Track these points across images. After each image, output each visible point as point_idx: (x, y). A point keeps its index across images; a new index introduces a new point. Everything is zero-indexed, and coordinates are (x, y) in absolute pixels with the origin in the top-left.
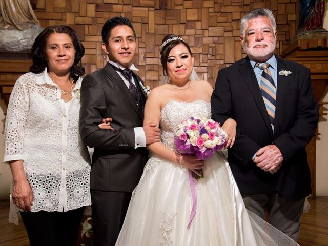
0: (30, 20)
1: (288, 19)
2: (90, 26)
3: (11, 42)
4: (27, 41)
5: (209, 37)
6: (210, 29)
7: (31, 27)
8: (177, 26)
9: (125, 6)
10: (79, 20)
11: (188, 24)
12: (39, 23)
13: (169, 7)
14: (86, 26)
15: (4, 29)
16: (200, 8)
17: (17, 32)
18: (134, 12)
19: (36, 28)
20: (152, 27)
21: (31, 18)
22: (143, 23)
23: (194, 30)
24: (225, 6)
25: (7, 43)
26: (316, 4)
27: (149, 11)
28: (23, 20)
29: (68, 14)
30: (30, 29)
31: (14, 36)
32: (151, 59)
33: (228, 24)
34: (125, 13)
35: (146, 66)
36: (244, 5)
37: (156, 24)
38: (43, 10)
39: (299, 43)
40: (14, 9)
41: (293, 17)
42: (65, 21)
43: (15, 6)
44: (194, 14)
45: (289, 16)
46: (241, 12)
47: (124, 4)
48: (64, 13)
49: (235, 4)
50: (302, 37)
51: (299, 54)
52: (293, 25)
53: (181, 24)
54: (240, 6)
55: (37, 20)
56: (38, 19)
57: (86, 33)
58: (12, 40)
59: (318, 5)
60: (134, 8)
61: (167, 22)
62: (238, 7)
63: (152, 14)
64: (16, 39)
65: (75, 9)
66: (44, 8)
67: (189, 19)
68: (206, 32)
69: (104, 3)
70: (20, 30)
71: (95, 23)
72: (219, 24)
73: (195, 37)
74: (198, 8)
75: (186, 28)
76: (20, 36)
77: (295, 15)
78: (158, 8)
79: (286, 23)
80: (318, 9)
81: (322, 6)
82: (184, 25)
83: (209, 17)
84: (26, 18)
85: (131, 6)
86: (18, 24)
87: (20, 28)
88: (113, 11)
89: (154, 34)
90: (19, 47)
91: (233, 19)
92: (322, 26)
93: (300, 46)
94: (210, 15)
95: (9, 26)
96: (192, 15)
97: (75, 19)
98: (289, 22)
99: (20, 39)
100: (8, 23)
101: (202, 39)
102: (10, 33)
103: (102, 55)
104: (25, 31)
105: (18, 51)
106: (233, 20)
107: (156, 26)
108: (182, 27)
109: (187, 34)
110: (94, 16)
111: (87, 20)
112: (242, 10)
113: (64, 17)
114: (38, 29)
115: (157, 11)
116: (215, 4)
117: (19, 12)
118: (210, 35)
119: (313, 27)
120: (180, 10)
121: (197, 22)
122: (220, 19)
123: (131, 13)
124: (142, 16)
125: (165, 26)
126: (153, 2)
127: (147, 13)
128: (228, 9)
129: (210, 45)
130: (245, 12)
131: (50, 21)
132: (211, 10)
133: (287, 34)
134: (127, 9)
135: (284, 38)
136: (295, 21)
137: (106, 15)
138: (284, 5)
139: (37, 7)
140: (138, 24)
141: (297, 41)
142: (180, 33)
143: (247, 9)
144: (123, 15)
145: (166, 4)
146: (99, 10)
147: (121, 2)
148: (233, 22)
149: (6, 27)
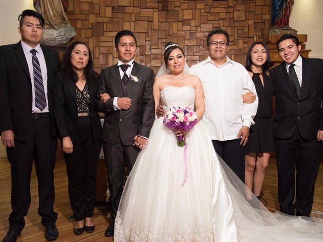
0: (63, 21)
1: (263, 19)
2: (108, 24)
3: (50, 38)
4: (62, 37)
5: (201, 32)
6: (202, 25)
7: (64, 26)
8: (176, 23)
9: (135, 8)
10: (100, 20)
11: (184, 22)
12: (69, 23)
13: (169, 9)
15: (44, 29)
16: (194, 9)
17: (54, 31)
18: (141, 13)
19: (67, 27)
20: (156, 24)
21: (63, 19)
22: (149, 21)
23: (189, 27)
24: (214, 7)
25: (46, 39)
26: (284, 7)
27: (153, 11)
28: (58, 22)
29: (90, 15)
30: (63, 28)
31: (52, 33)
32: (155, 50)
33: (216, 22)
34: (135, 14)
35: (152, 55)
36: (229, 7)
37: (159, 22)
38: (72, 13)
39: (270, 37)
40: (52, 13)
41: (268, 17)
42: (89, 20)
43: (53, 11)
44: (189, 14)
45: (264, 16)
46: (227, 13)
48: (88, 14)
49: (222, 6)
50: (273, 34)
51: (270, 46)
52: (267, 24)
53: (179, 21)
54: (226, 8)
55: (69, 21)
57: (105, 30)
58: (51, 37)
59: (285, 9)
60: (142, 10)
61: (168, 20)
62: (224, 8)
63: (156, 14)
64: (53, 36)
65: (96, 11)
66: (73, 11)
67: (185, 17)
68: (199, 28)
69: (119, 6)
70: (56, 29)
71: (112, 22)
72: (209, 22)
73: (190, 33)
74: (192, 9)
75: (183, 25)
76: (56, 34)
77: (268, 15)
78: (161, 9)
79: (261, 21)
80: (285, 12)
81: (289, 9)
83: (201, 16)
84: (60, 20)
85: (139, 8)
86: (55, 25)
87: (56, 27)
88: (126, 12)
89: (158, 30)
90: (55, 42)
91: (220, 18)
92: (288, 25)
93: (270, 40)
94: (202, 14)
95: (48, 26)
96: (187, 15)
97: (96, 19)
98: (263, 21)
99: (56, 36)
101: (196, 34)
102: (49, 32)
104: (59, 30)
105: (55, 45)
106: (220, 19)
108: (180, 24)
109: (183, 29)
110: (111, 16)
111: (106, 20)
112: (227, 11)
113: (88, 18)
114: (69, 27)
115: (160, 12)
118: (202, 30)
119: (281, 26)
120: (178, 10)
121: (191, 20)
122: (210, 18)
123: (140, 13)
124: (149, 15)
125: (167, 23)
126: (157, 4)
127: (152, 13)
128: (216, 10)
129: (202, 39)
130: (230, 13)
131: (77, 21)
132: (203, 11)
133: (262, 30)
134: (136, 10)
135: (260, 34)
136: (269, 20)
137: (120, 15)
138: (260, 7)
139: (68, 10)
140: (145, 22)
141: (269, 37)
142: (178, 29)
143: (231, 10)
144: (133, 15)
145: (167, 6)
146: (115, 12)
147: (132, 5)
148: (220, 21)
149: (46, 27)
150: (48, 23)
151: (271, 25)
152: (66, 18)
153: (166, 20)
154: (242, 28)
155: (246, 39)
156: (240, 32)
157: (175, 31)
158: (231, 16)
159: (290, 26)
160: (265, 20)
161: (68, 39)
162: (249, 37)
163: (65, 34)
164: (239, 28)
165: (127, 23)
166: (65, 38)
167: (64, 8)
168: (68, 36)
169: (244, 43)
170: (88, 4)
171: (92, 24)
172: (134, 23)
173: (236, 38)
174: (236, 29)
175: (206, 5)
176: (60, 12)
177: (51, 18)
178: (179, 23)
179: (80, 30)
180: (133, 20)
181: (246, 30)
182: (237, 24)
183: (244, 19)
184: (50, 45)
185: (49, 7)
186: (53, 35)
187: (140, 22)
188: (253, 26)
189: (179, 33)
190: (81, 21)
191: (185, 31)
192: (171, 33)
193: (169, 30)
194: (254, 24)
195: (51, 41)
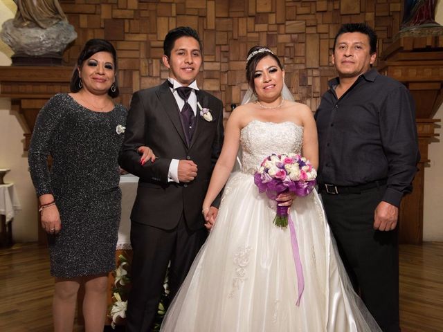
0: (55, 14)
1: (391, 10)
2: (132, 21)
3: (32, 43)
4: (52, 42)
5: (287, 34)
6: (287, 23)
7: (56, 24)
8: (245, 19)
10: (118, 13)
11: (258, 18)
12: (66, 19)
14: (126, 21)
15: (22, 27)
17: (39, 30)
18: (187, 2)
19: (63, 25)
20: (211, 22)
21: (56, 11)
22: (200, 17)
23: (266, 25)
25: (26, 45)
28: (46, 15)
29: (103, 5)
30: (55, 26)
31: (36, 35)
32: (210, 63)
33: (311, 17)
34: (176, 4)
35: (205, 73)
37: (216, 17)
38: (72, 1)
39: (402, 41)
40: (35, 3)
41: (398, 7)
42: (100, 14)
44: (266, 4)
45: (391, 5)
46: (329, 1)
48: (99, 4)
50: (407, 35)
51: (402, 56)
52: (398, 19)
53: (250, 16)
55: (64, 15)
56: (65, 13)
57: (127, 30)
58: (33, 41)
61: (232, 15)
63: (211, 5)
64: (37, 40)
67: (260, 10)
68: (282, 27)
70: (42, 28)
71: (138, 18)
72: (299, 17)
73: (268, 35)
75: (256, 23)
76: (43, 36)
77: (399, 4)
79: (387, 14)
82: (253, 19)
83: (286, 7)
84: (50, 13)
86: (40, 21)
87: (42, 25)
89: (215, 31)
90: (41, 49)
91: (318, 10)
92: (434, 19)
93: (402, 45)
94: (287, 4)
95: (28, 22)
96: (263, 5)
97: (112, 12)
98: (391, 14)
99: (42, 39)
100: (28, 20)
101: (277, 37)
102: (30, 32)
103: (147, 58)
104: (48, 29)
105: (41, 54)
106: (317, 12)
107: (217, 20)
108: (251, 21)
109: (257, 30)
110: (136, 8)
111: (129, 14)
113: (98, 10)
114: (65, 26)
117: (40, 5)
118: (288, 31)
119: (421, 21)
121: (270, 15)
122: (301, 10)
123: (184, 3)
124: (199, 7)
125: (229, 20)
127: (205, 2)
129: (287, 45)
130: (334, 1)
131: (81, 16)
133: (389, 29)
135: (385, 35)
136: (400, 12)
137: (152, 7)
140: (193, 18)
141: (400, 40)
142: (247, 30)
144: (174, 6)
146: (143, 0)
148: (318, 14)
149: (25, 24)
150: (30, 18)
151: (403, 20)
152: (60, 10)
153: (229, 15)
157: (242, 32)
158: (337, 6)
159: (436, 20)
160: (393, 12)
161: (63, 44)
163: (58, 37)
165: (162, 18)
166: (58, 43)
168: (63, 39)
171: (105, 20)
172: (174, 19)
177: (34, 10)
178: (249, 19)
179: (85, 30)
180: (174, 14)
182: (346, 20)
183: (357, 10)
184: (32, 54)
186: (36, 37)
187: (188, 18)
188: (374, 22)
189: (249, 35)
190: (85, 16)
191: (259, 32)
192: (235, 36)
193: (232, 31)
194: (375, 19)
195: (35, 48)
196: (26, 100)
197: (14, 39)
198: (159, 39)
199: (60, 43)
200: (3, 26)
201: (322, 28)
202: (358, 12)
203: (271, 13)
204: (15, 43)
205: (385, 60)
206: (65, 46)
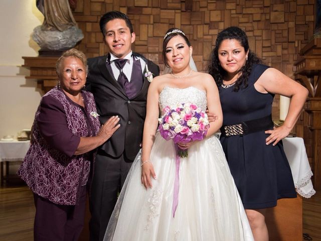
0: (69, 22)
1: (307, 20)
3: (52, 42)
4: (66, 41)
7: (70, 28)
8: (202, 26)
9: (154, 9)
11: (211, 25)
12: (77, 25)
13: (194, 9)
15: (47, 30)
16: (223, 10)
17: (58, 33)
18: (161, 14)
19: (74, 29)
21: (70, 20)
22: (170, 24)
23: (217, 30)
24: (246, 8)
25: (49, 42)
27: (175, 13)
28: (63, 23)
30: (69, 30)
31: (55, 36)
33: (249, 25)
34: (154, 15)
36: (264, 7)
37: (182, 25)
38: (82, 14)
39: (316, 41)
40: (56, 14)
41: (311, 18)
43: (57, 10)
44: (217, 15)
45: (307, 17)
46: (262, 13)
47: (153, 7)
48: (99, 16)
49: (256, 6)
50: (319, 37)
51: (315, 52)
52: (312, 26)
53: (206, 24)
54: (261, 8)
55: (75, 22)
56: (77, 22)
58: (53, 40)
60: (162, 11)
61: (193, 23)
62: (259, 9)
63: (178, 16)
64: (56, 39)
66: (82, 11)
67: (213, 19)
69: (136, 7)
70: (60, 31)
72: (241, 25)
74: (221, 10)
75: (210, 28)
76: (60, 36)
77: (313, 16)
78: (184, 10)
79: (304, 23)
82: (208, 26)
83: (231, 18)
84: (66, 21)
85: (159, 9)
86: (59, 26)
87: (60, 29)
88: (144, 13)
90: (59, 46)
91: (254, 20)
93: (315, 44)
94: (232, 16)
95: (51, 27)
96: (215, 16)
98: (307, 23)
100: (50, 25)
102: (52, 34)
104: (64, 32)
105: (58, 49)
106: (254, 21)
107: (182, 27)
108: (206, 27)
109: (210, 33)
112: (262, 12)
114: (75, 29)
115: (182, 13)
116: (238, 6)
117: (60, 16)
120: (204, 12)
121: (220, 23)
122: (242, 20)
124: (170, 17)
125: (191, 26)
126: (180, 4)
127: (174, 14)
128: (249, 11)
130: (265, 14)
131: (88, 24)
132: (234, 12)
133: (306, 34)
134: (155, 11)
135: (302, 38)
136: (313, 22)
137: (137, 17)
138: (302, 7)
139: (76, 11)
140: (165, 25)
141: (314, 40)
142: (203, 33)
143: (267, 10)
144: (152, 17)
145: (192, 7)
146: (130, 13)
147: (150, 5)
148: (254, 23)
149: (49, 29)
150: (52, 24)
151: (316, 27)
153: (191, 23)
154: (280, 32)
155: (285, 45)
156: (278, 36)
157: (200, 35)
158: (268, 17)
161: (74, 42)
162: (288, 42)
163: (71, 37)
164: (277, 32)
165: (144, 25)
166: (70, 41)
167: (71, 7)
168: (74, 39)
169: (283, 49)
170: (100, 4)
172: (152, 26)
173: (273, 42)
174: (273, 33)
175: (237, 5)
176: (65, 11)
177: (55, 19)
178: (205, 26)
179: (90, 33)
180: (152, 22)
181: (285, 34)
182: (275, 27)
183: (282, 20)
184: (52, 49)
185: (53, 6)
186: (56, 37)
187: (160, 24)
188: (294, 28)
189: (205, 37)
190: (91, 24)
191: (212, 35)
192: (195, 38)
193: (193, 35)
194: (295, 27)
195: (54, 45)
196: (47, 81)
197: (41, 38)
198: (141, 39)
199: (71, 42)
200: (34, 30)
201: (258, 33)
202: (283, 21)
203: (220, 22)
204: (41, 42)
205: (304, 55)
206: (75, 44)
